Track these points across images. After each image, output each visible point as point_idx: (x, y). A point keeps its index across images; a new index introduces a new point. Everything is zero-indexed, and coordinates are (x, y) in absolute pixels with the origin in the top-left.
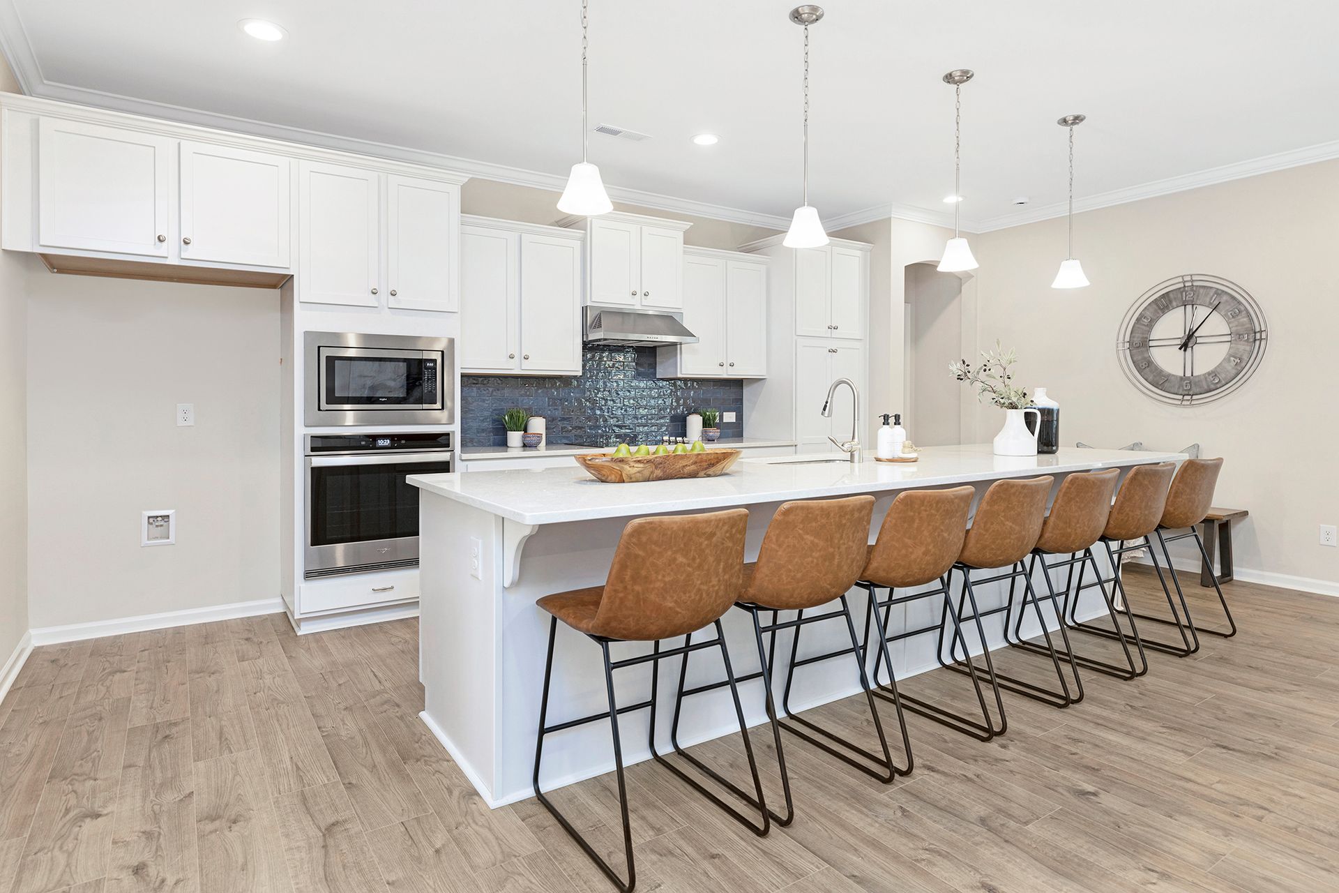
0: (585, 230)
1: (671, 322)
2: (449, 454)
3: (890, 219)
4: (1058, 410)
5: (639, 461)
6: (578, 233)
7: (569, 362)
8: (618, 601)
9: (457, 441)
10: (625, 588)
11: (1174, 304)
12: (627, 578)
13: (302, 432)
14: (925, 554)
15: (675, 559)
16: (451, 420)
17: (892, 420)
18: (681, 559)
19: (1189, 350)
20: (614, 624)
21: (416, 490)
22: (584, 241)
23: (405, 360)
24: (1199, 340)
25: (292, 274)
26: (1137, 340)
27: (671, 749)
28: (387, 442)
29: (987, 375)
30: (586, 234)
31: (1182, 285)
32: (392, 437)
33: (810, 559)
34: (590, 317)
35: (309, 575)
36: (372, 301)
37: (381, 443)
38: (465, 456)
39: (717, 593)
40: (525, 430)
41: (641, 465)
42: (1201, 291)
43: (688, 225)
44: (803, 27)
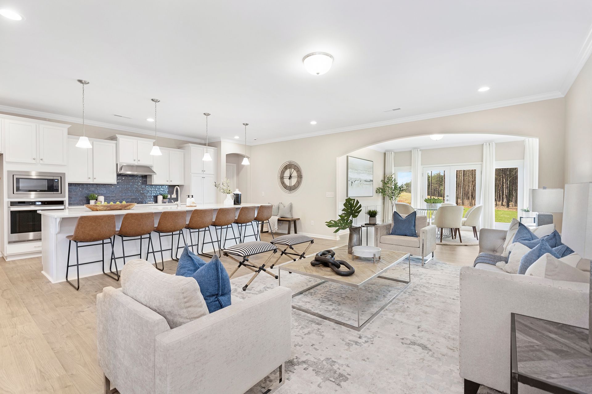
0: (117, 141)
1: (148, 168)
2: (64, 207)
3: (221, 141)
4: (241, 194)
5: (102, 206)
6: (115, 142)
7: (112, 179)
8: (77, 233)
9: (66, 203)
10: (79, 230)
11: (288, 168)
12: (80, 228)
13: (7, 200)
14: (171, 224)
15: (92, 224)
16: (65, 197)
17: (191, 197)
18: (93, 224)
19: (290, 179)
20: (77, 238)
21: (40, 215)
22: (116, 144)
23: (47, 179)
24: (292, 177)
25: (2, 153)
26: (281, 177)
27: (109, 271)
28: (40, 203)
29: (223, 186)
30: (117, 142)
31: (289, 163)
32: (42, 202)
33: (134, 225)
34: (120, 166)
35: (10, 243)
36: (34, 162)
37: (37, 203)
38: (70, 207)
39: (106, 231)
40: (97, 200)
41: (103, 207)
42: (292, 165)
43: (154, 141)
44: (155, 103)
